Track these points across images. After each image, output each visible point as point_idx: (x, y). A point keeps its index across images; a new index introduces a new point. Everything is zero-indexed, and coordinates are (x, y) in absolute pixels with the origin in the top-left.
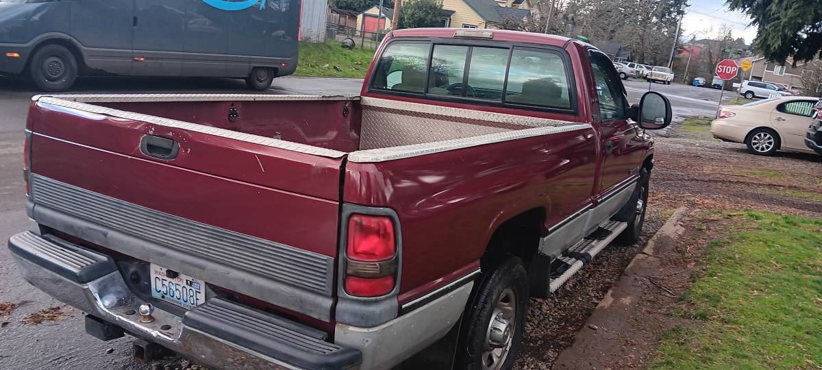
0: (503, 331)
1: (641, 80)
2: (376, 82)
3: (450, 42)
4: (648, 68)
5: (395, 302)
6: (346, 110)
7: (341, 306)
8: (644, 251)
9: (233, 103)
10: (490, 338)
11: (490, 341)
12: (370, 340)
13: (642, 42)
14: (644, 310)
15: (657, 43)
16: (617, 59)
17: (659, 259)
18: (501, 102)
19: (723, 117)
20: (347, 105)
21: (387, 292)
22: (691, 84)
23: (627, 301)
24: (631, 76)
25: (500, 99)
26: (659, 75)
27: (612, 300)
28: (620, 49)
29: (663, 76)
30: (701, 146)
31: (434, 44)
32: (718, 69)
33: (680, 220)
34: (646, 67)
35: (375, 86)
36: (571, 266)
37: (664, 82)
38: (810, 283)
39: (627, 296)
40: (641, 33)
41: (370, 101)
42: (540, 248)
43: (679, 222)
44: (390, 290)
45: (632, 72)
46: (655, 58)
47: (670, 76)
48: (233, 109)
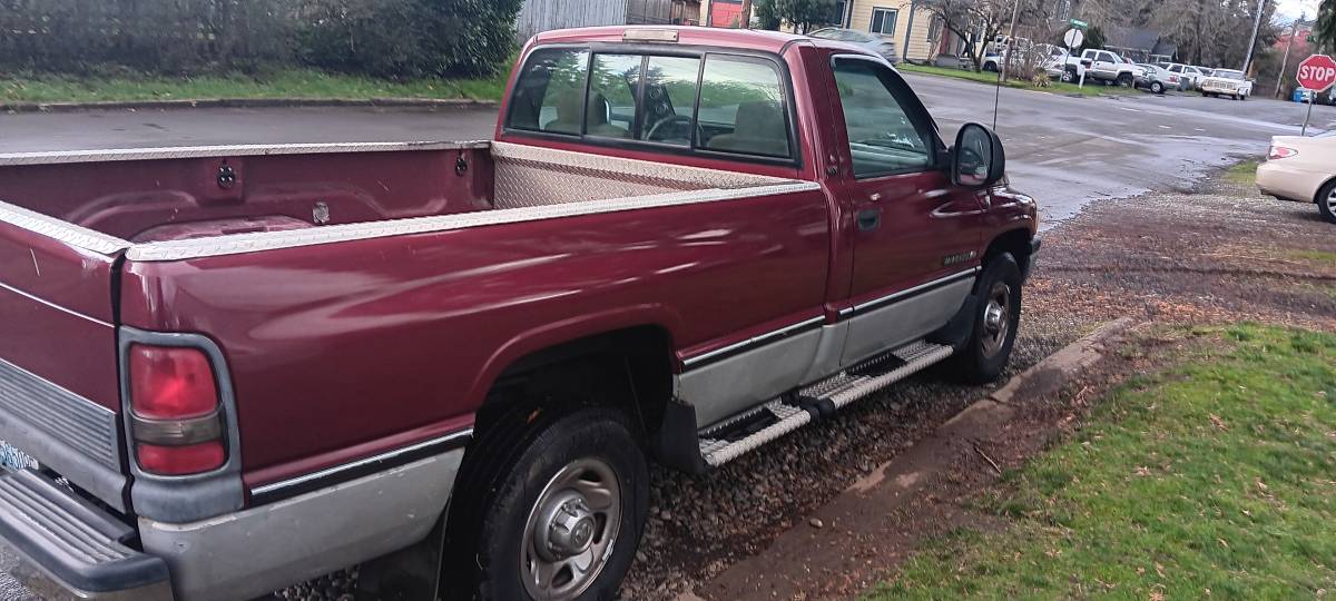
0: (570, 529)
1: (1190, 93)
2: (513, 118)
3: (615, 48)
4: (1205, 72)
5: (235, 484)
6: (463, 165)
7: (137, 489)
8: (995, 396)
9: (225, 160)
10: (550, 539)
11: (551, 545)
12: (187, 545)
13: (1198, 28)
14: (931, 496)
15: (1223, 28)
16: (1155, 58)
17: (1014, 409)
18: (687, 146)
19: (1276, 157)
20: (463, 156)
21: (209, 467)
22: (1290, 97)
23: (906, 480)
24: (1172, 88)
25: (689, 142)
26: (1223, 85)
27: (883, 476)
28: (1159, 42)
29: (1230, 85)
30: (1245, 208)
31: (593, 54)
32: (1301, 72)
33: (1103, 341)
34: (1201, 70)
35: (513, 125)
36: (780, 420)
37: (1234, 97)
38: (1260, 456)
39: (912, 472)
40: (1196, 11)
41: (505, 149)
42: (675, 392)
43: (1095, 346)
44: (218, 464)
45: (1173, 80)
46: (1223, 55)
47: (1245, 86)
48: (226, 169)
